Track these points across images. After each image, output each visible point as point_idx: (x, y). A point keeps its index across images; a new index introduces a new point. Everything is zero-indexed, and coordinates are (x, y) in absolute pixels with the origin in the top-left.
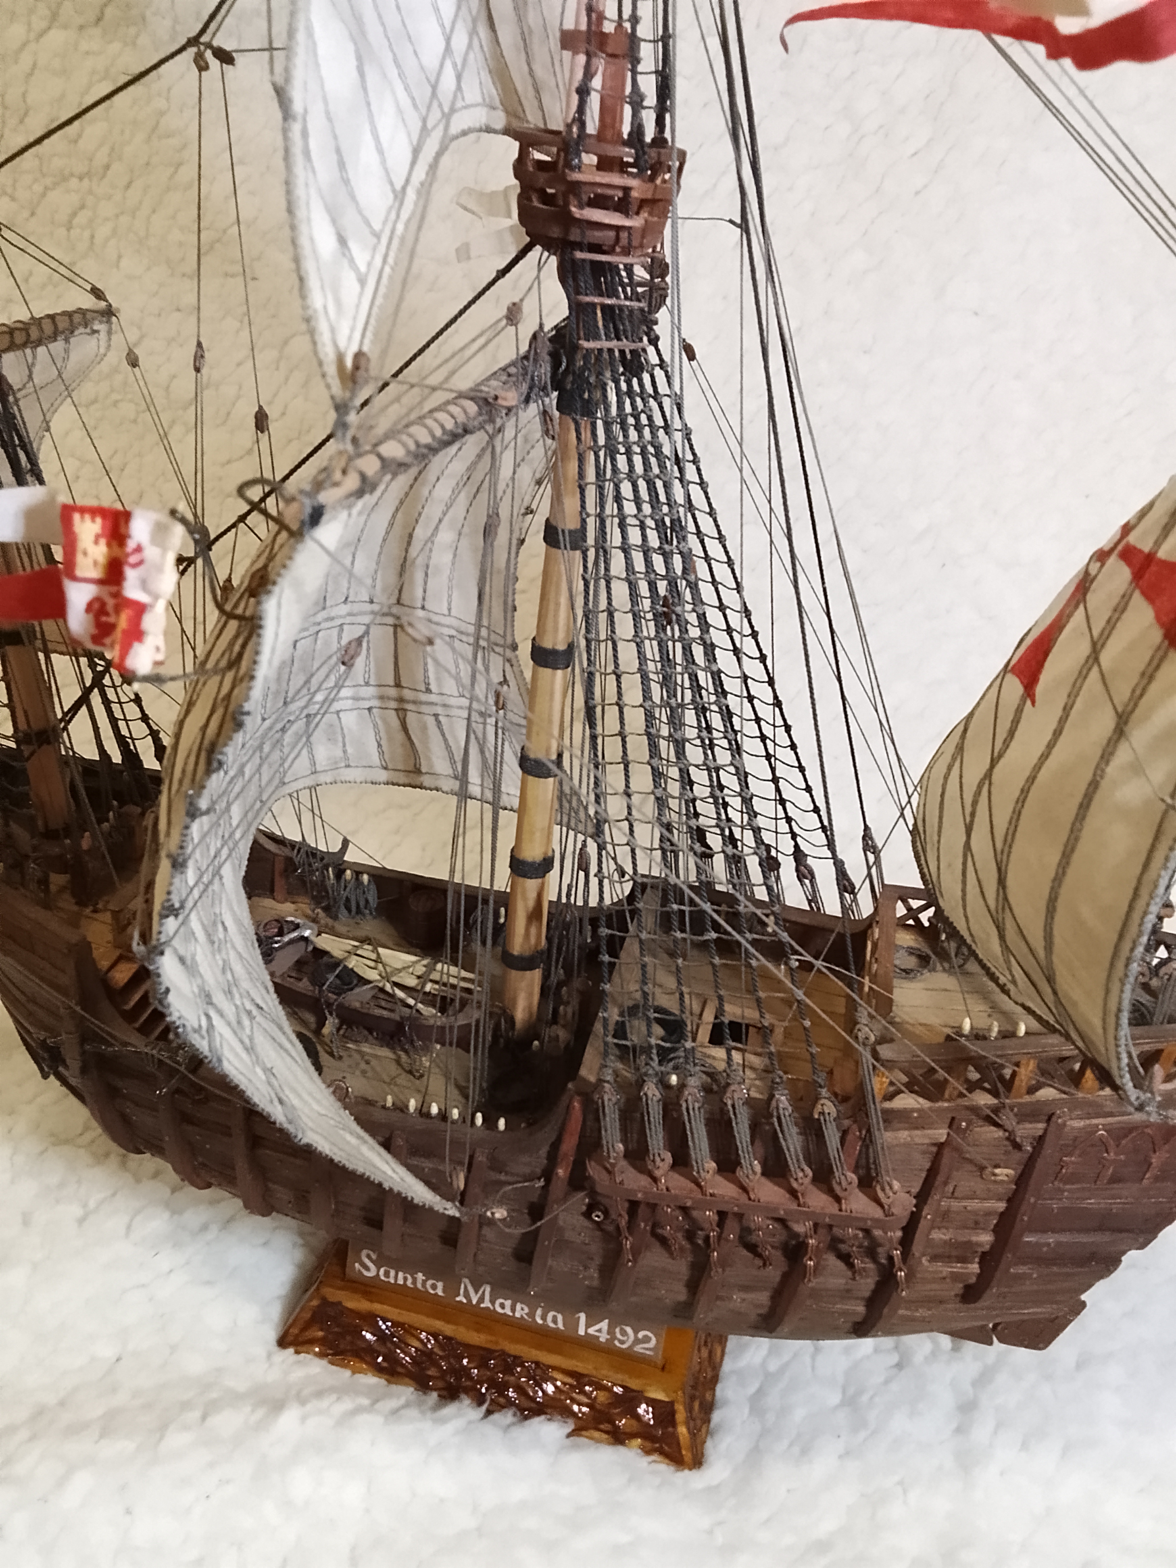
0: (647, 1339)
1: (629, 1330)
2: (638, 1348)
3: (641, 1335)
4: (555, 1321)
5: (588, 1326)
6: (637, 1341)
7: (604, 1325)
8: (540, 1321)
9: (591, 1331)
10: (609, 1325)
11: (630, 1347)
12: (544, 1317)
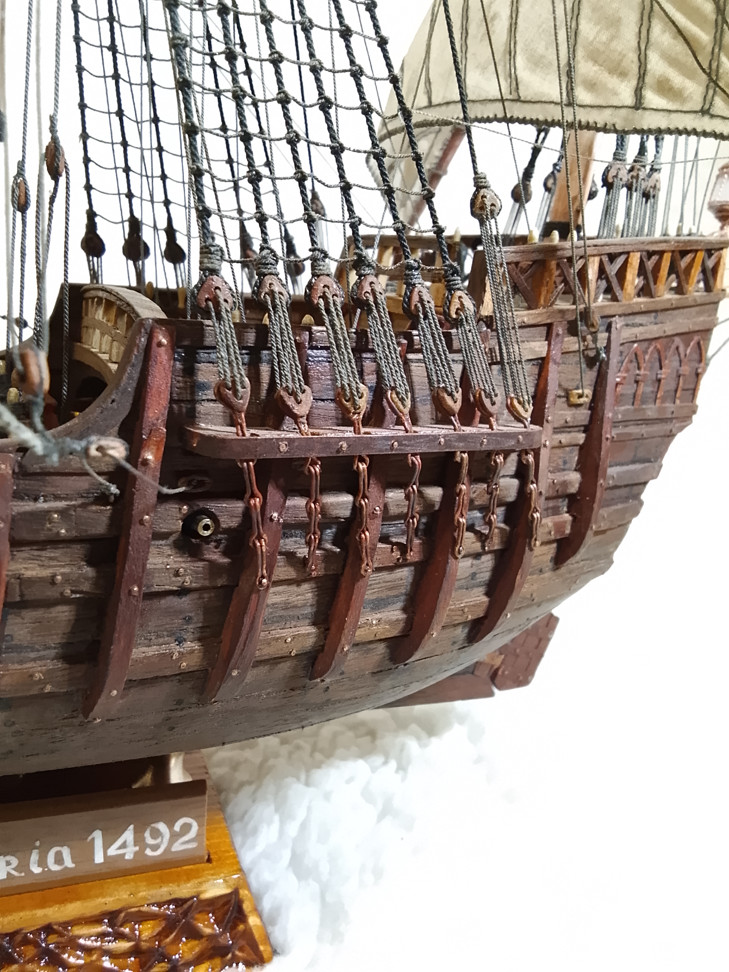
0: (186, 828)
1: (162, 827)
2: (177, 847)
3: (177, 827)
4: (59, 860)
5: (106, 847)
6: (175, 836)
7: (128, 835)
8: (36, 870)
9: (113, 851)
10: (136, 832)
11: (168, 850)
12: (42, 862)
